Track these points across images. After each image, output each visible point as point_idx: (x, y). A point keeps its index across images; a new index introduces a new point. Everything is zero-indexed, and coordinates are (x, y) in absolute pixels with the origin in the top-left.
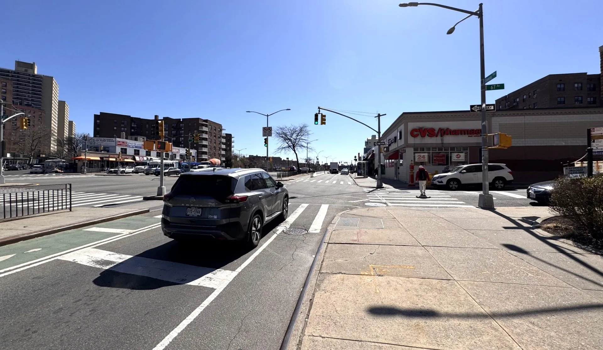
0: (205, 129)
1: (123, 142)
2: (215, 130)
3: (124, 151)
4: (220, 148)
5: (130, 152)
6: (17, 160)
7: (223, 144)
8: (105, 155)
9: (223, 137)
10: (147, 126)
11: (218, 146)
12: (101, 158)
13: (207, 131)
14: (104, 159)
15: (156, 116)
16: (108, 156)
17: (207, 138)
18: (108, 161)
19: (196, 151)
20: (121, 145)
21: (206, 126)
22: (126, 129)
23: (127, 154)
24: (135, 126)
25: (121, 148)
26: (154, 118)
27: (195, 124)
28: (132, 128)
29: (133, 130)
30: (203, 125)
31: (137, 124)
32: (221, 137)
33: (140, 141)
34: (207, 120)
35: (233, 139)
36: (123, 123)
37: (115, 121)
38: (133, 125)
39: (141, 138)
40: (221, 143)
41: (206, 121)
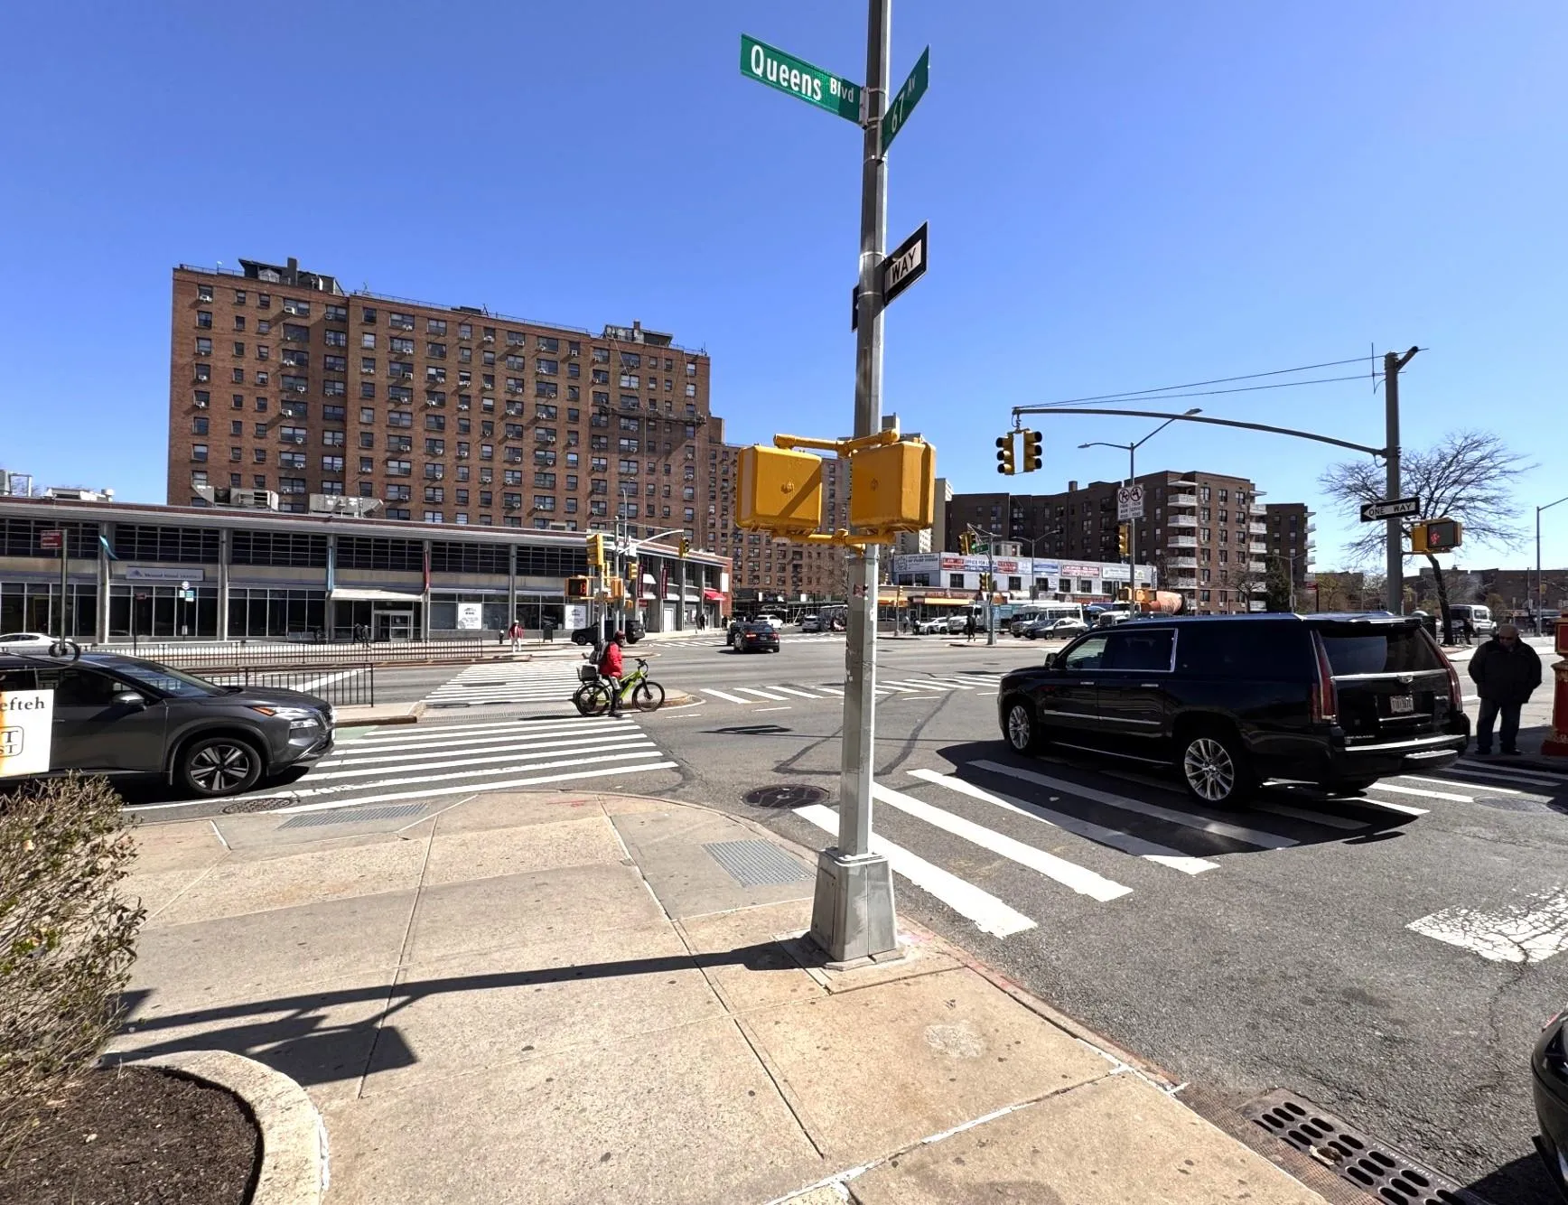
0: (1185, 500)
1: (956, 561)
2: (1225, 499)
3: (957, 581)
4: (1244, 556)
5: (971, 581)
6: (820, 605)
7: (1259, 538)
8: (917, 591)
9: (1260, 519)
10: (1047, 512)
11: (1237, 548)
12: (910, 599)
13: (1193, 507)
14: (915, 600)
15: (1072, 484)
16: (923, 593)
17: (1193, 528)
18: (924, 605)
19: (1155, 569)
20: (950, 566)
21: (1191, 491)
22: (1000, 526)
23: (966, 587)
24: (1021, 515)
25: (952, 575)
26: (1066, 490)
27: (1158, 491)
28: (1013, 521)
29: (1015, 528)
30: (1183, 490)
31: (1023, 513)
32: (1248, 517)
33: (1006, 555)
34: (1195, 472)
35: (1310, 521)
36: (994, 514)
37: (980, 509)
38: (1016, 516)
39: (1009, 547)
40: (1247, 537)
41: (1190, 476)
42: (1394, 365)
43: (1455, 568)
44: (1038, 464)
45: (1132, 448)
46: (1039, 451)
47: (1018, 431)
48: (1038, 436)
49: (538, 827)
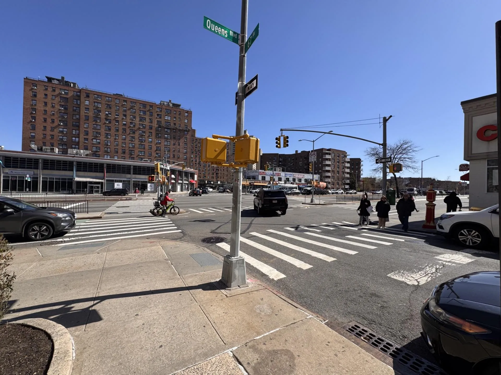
0: (328, 157)
1: (263, 172)
2: (339, 156)
3: (264, 178)
4: (344, 173)
5: (268, 178)
6: (224, 185)
7: (348, 168)
8: (252, 181)
9: (348, 162)
10: (289, 159)
11: (342, 170)
12: (250, 183)
13: (330, 159)
14: (251, 184)
15: (296, 151)
16: (254, 182)
17: (330, 164)
18: (254, 185)
19: (319, 176)
20: (262, 174)
21: (329, 154)
22: (276, 163)
23: (266, 180)
24: (282, 160)
25: (262, 176)
26: (295, 153)
27: (320, 154)
28: (280, 161)
29: (280, 163)
30: (327, 154)
31: (283, 159)
32: (345, 162)
33: (277, 171)
34: (330, 149)
35: (362, 163)
36: (274, 159)
37: (270, 158)
38: (280, 160)
39: (278, 169)
40: (345, 167)
41: (329, 150)
42: (385, 120)
43: (400, 177)
44: (287, 145)
45: (314, 141)
46: (288, 141)
47: (282, 136)
48: (287, 137)
49: (140, 249)
